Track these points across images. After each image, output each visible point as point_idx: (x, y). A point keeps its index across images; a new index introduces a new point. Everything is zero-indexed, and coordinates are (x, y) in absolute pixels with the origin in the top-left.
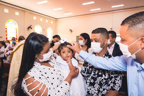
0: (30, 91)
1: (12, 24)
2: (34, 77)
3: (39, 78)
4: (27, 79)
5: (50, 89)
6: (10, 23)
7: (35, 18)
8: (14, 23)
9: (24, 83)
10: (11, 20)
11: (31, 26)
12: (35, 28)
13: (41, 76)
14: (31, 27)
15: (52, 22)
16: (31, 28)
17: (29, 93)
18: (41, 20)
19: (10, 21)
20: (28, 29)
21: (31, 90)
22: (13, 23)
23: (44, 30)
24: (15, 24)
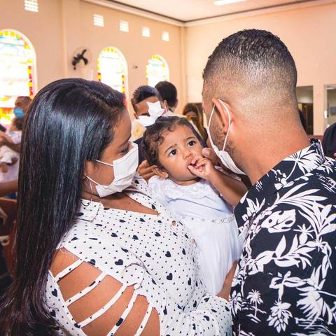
0: (83, 324)
1: (12, 45)
2: (93, 262)
3: (117, 263)
4: (66, 271)
5: (165, 312)
6: (5, 44)
7: (99, 21)
8: (21, 42)
9: (55, 293)
10: (9, 31)
11: (85, 51)
12: (100, 59)
13: (122, 256)
14: (85, 56)
15: (166, 37)
16: (86, 61)
17: (80, 331)
18: (124, 27)
19: (7, 34)
20: (74, 64)
21: (88, 321)
22: (15, 42)
23: (136, 67)
24: (26, 44)
